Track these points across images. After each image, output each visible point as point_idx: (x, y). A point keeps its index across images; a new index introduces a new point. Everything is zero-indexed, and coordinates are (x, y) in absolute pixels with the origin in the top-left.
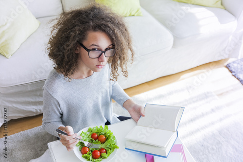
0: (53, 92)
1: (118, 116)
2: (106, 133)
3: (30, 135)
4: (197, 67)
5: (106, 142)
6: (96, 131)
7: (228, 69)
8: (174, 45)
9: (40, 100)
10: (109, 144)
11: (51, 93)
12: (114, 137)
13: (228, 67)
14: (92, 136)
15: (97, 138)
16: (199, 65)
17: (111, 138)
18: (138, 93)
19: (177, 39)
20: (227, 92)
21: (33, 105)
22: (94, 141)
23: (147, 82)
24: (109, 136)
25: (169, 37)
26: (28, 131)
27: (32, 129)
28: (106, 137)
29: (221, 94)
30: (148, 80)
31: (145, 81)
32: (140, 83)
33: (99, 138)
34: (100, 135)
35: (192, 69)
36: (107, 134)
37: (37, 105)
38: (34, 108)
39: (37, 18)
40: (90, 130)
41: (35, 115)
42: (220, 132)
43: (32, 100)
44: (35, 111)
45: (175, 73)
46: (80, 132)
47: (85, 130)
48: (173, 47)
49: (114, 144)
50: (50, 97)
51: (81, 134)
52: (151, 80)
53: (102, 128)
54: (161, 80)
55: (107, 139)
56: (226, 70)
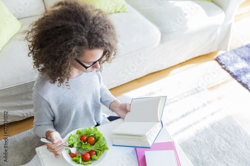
0: (43, 94)
1: (108, 116)
2: (95, 135)
3: (18, 141)
4: (187, 61)
5: (96, 144)
6: (85, 133)
7: (218, 62)
8: (162, 41)
9: (26, 104)
10: (99, 146)
11: (41, 95)
12: (104, 139)
13: (217, 60)
14: (81, 138)
15: (87, 140)
16: (188, 59)
17: (101, 140)
18: (128, 91)
19: (165, 34)
20: (218, 85)
21: (19, 109)
22: (83, 143)
23: (136, 80)
24: (99, 137)
25: (156, 33)
26: (16, 136)
27: (19, 134)
28: (95, 138)
29: (212, 88)
30: (138, 78)
31: (134, 79)
32: (129, 81)
33: (89, 141)
34: (89, 137)
35: (181, 64)
36: (97, 136)
37: (23, 109)
38: (20, 113)
39: (18, 19)
40: (79, 133)
41: (21, 119)
42: (212, 126)
43: (18, 104)
44: (21, 115)
45: (164, 69)
46: (69, 135)
47: (74, 133)
48: (160, 42)
49: (104, 145)
50: (40, 98)
51: (70, 137)
52: (141, 76)
53: (91, 130)
54: (150, 76)
55: (97, 140)
56: (216, 63)
